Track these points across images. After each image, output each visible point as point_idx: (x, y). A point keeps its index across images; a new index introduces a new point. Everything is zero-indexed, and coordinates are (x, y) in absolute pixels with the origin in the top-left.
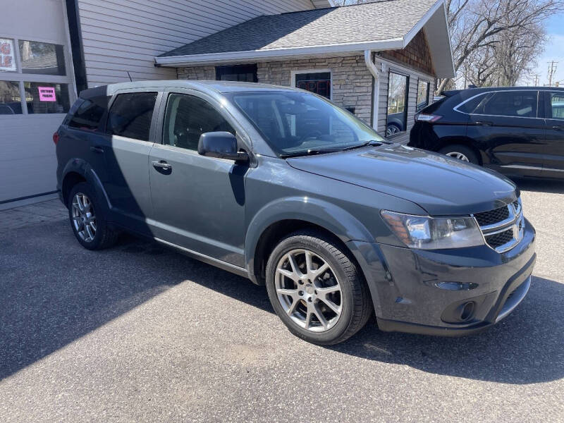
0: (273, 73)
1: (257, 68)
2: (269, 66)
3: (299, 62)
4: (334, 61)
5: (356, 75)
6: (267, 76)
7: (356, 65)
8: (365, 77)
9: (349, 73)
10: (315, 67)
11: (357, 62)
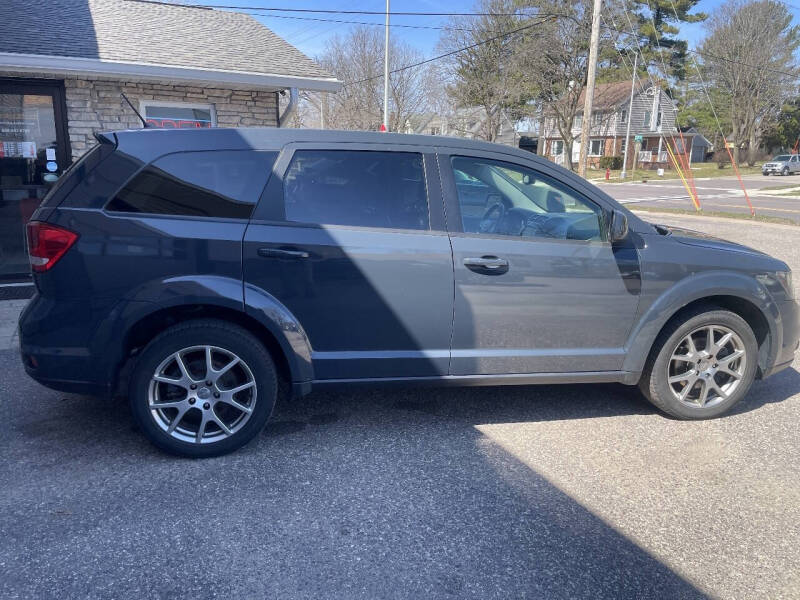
0: (101, 100)
1: (64, 89)
2: (92, 86)
3: (155, 87)
4: (218, 93)
5: (253, 118)
6: (89, 104)
7: (253, 103)
8: (268, 123)
9: (243, 115)
10: (184, 99)
11: (253, 100)
